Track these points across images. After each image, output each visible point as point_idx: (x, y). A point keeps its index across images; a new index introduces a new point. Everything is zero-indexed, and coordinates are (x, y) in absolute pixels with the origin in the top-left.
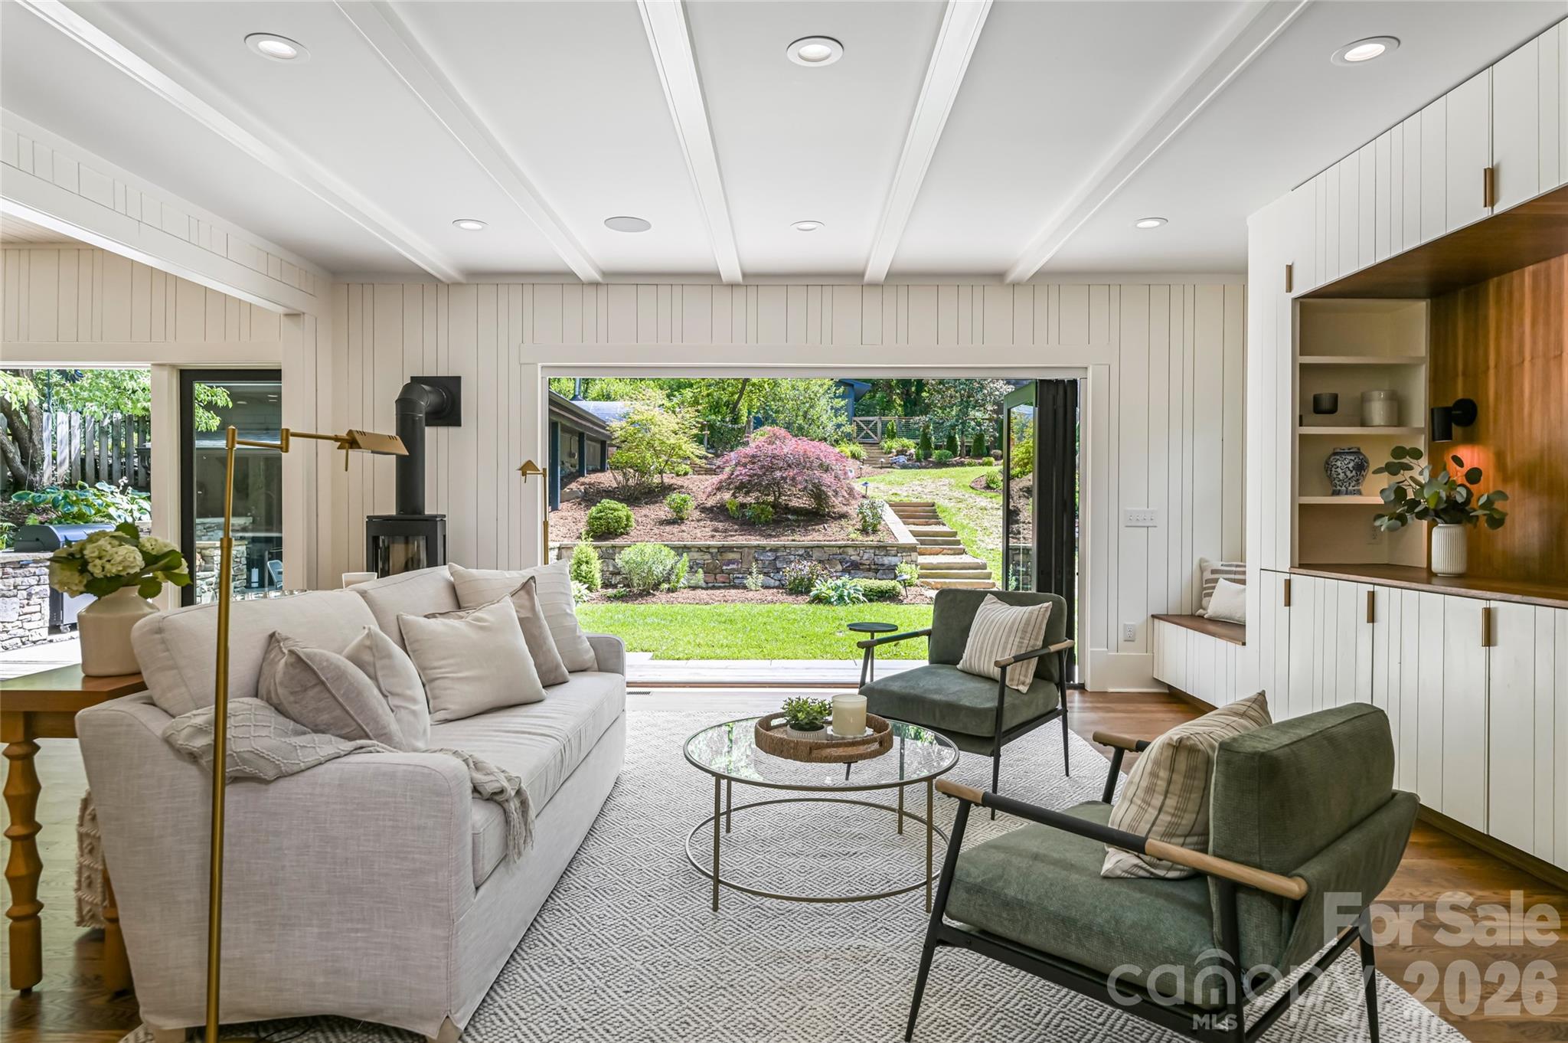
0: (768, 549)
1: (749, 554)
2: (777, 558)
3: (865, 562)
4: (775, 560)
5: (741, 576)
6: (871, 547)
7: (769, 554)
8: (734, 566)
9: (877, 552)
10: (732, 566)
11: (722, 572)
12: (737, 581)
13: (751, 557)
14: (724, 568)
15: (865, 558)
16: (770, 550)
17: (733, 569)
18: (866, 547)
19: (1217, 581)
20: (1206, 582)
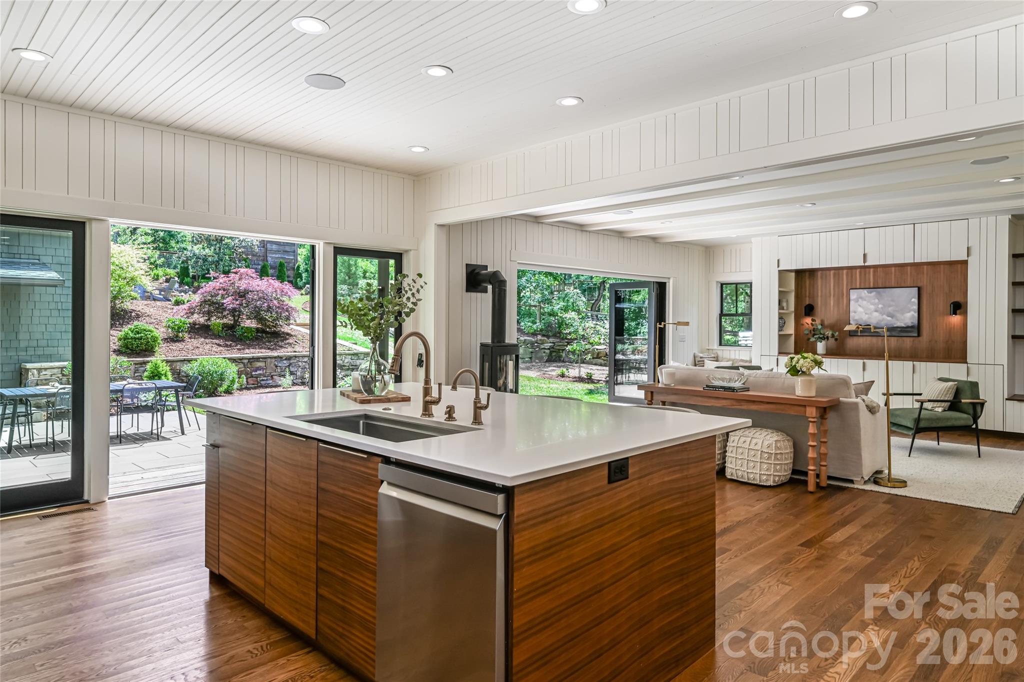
0: (284, 358)
1: (271, 362)
2: (290, 364)
3: (346, 364)
4: (289, 366)
5: (265, 378)
6: (349, 354)
7: (285, 362)
8: (261, 372)
9: (353, 357)
10: (258, 372)
11: (252, 377)
12: (263, 382)
13: (272, 365)
14: (254, 373)
15: (346, 362)
16: (286, 359)
17: (260, 374)
18: (346, 354)
19: (703, 361)
20: (698, 361)
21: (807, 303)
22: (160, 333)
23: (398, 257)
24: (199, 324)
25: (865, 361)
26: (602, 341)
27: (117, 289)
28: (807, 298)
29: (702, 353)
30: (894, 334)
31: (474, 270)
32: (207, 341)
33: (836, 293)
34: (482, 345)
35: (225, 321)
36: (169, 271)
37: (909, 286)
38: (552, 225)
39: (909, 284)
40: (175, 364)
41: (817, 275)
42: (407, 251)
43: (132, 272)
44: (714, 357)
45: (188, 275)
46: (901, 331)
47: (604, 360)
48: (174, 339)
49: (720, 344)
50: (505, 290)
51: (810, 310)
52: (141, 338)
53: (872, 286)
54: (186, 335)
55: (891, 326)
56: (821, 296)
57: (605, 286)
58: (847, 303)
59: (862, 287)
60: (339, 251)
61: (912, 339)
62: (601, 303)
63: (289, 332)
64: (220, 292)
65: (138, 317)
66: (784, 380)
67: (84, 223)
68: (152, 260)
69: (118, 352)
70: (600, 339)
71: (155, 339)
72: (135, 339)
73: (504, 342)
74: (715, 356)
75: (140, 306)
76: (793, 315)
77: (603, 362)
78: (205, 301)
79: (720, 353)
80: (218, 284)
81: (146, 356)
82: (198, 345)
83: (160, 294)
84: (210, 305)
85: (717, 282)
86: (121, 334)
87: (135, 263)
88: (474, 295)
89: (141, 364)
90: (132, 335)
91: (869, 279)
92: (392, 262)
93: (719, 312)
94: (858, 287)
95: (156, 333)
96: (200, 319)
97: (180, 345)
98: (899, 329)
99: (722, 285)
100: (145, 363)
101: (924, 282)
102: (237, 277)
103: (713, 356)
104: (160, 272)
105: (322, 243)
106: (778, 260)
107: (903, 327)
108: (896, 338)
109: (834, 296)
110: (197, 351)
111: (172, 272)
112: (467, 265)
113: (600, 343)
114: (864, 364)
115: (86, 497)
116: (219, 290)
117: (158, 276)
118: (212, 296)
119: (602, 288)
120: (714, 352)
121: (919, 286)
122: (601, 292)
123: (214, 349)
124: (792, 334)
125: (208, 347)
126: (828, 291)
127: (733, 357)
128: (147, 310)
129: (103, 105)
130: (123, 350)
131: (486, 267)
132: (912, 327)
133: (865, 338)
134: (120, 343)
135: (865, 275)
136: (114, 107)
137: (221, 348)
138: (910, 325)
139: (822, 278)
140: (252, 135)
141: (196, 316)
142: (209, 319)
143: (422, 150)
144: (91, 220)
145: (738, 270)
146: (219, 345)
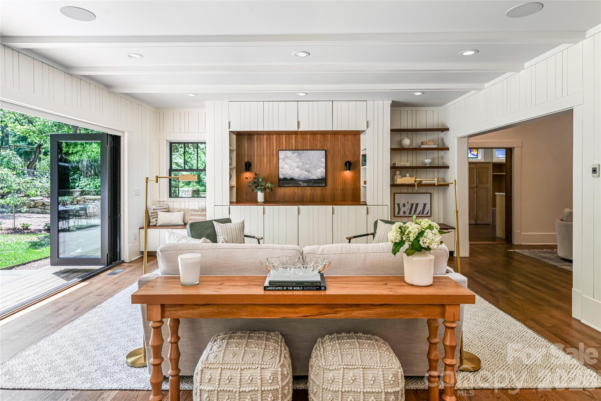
19: (157, 212)
20: (152, 213)
21: (246, 161)
25: (299, 206)
26: (38, 193)
28: (246, 156)
29: (153, 205)
30: (310, 184)
33: (269, 153)
37: (319, 149)
39: (319, 148)
41: (254, 138)
44: (166, 209)
46: (314, 183)
47: (41, 209)
49: (170, 196)
51: (248, 167)
53: (294, 148)
55: (308, 179)
56: (257, 155)
57: (40, 151)
58: (276, 161)
59: (287, 149)
61: (321, 188)
62: (37, 163)
66: (365, 256)
70: (36, 191)
74: (167, 207)
76: (235, 170)
77: (40, 210)
79: (171, 205)
85: (167, 141)
91: (292, 143)
93: (169, 168)
94: (284, 149)
98: (313, 181)
99: (171, 144)
101: (328, 146)
103: (165, 207)
106: (229, 123)
107: (316, 180)
108: (311, 188)
109: (267, 155)
113: (37, 195)
114: (299, 209)
119: (38, 151)
120: (165, 203)
121: (325, 149)
122: (37, 155)
124: (234, 186)
126: (262, 152)
127: (183, 207)
132: (322, 179)
133: (289, 188)
135: (289, 140)
138: (320, 178)
139: (257, 140)
145: (187, 131)
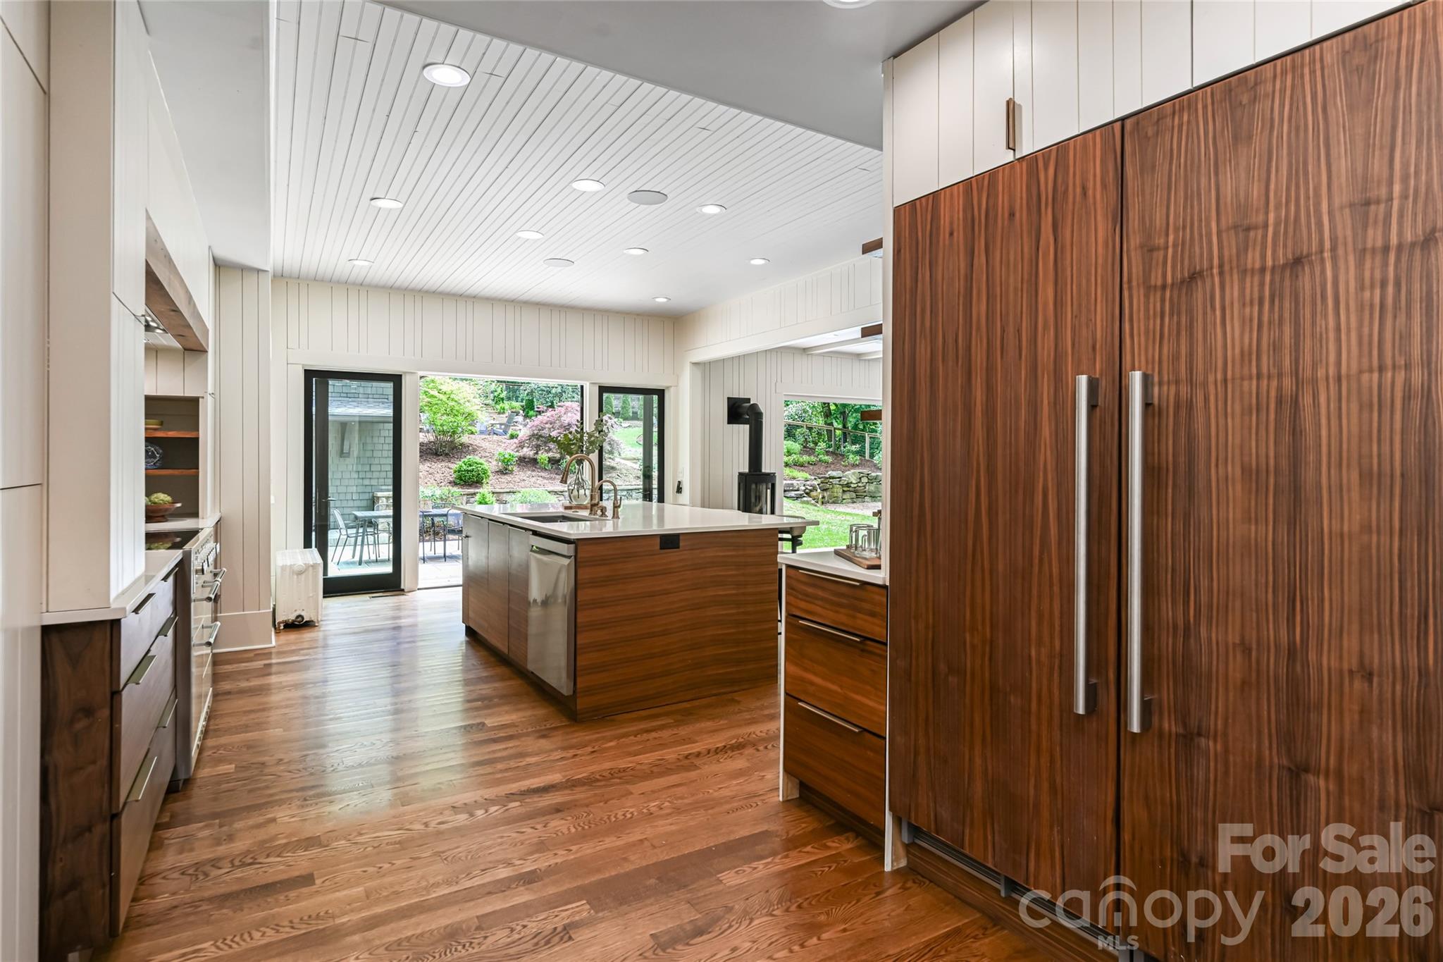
22: (491, 466)
23: (661, 393)
24: (529, 458)
27: (455, 424)
31: (734, 404)
32: (534, 474)
34: (740, 474)
35: (550, 454)
36: (514, 404)
38: (823, 355)
40: (501, 496)
42: (668, 388)
43: (469, 408)
45: (532, 409)
48: (504, 471)
50: (761, 422)
52: (472, 471)
54: (515, 469)
60: (603, 390)
63: (615, 465)
64: (547, 426)
65: (474, 451)
67: (401, 375)
68: (496, 394)
69: (454, 484)
71: (485, 472)
72: (468, 471)
73: (761, 471)
75: (476, 440)
78: (533, 435)
80: (545, 418)
81: (476, 487)
82: (525, 478)
83: (501, 428)
84: (538, 439)
86: (455, 467)
87: (471, 399)
88: (736, 426)
89: (472, 494)
90: (465, 467)
92: (655, 398)
95: (486, 466)
96: (527, 452)
97: (508, 478)
100: (475, 494)
102: (563, 410)
104: (506, 405)
105: (588, 384)
110: (522, 484)
111: (517, 405)
112: (728, 398)
115: (402, 587)
116: (546, 423)
117: (504, 409)
118: (539, 430)
123: (538, 482)
125: (534, 479)
128: (485, 445)
129: (412, 286)
130: (458, 481)
131: (748, 400)
134: (454, 476)
136: (420, 286)
137: (545, 481)
140: (525, 297)
141: (525, 449)
142: (537, 453)
143: (665, 300)
144: (405, 373)
146: (544, 478)
